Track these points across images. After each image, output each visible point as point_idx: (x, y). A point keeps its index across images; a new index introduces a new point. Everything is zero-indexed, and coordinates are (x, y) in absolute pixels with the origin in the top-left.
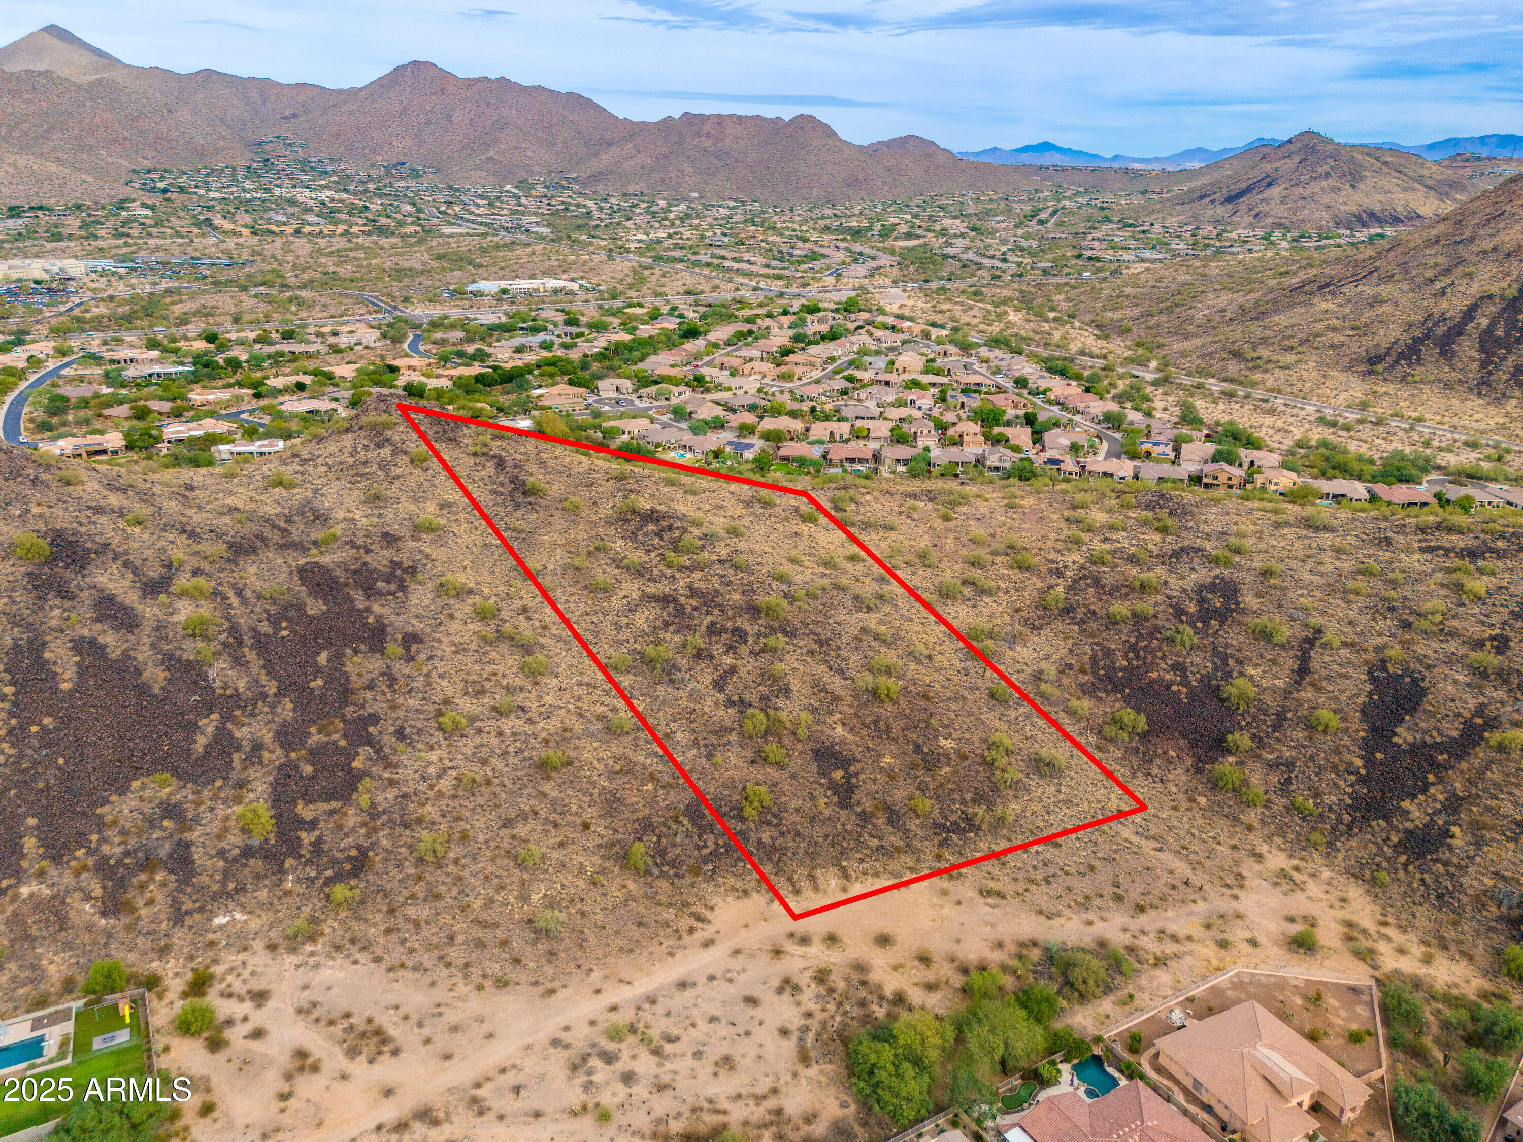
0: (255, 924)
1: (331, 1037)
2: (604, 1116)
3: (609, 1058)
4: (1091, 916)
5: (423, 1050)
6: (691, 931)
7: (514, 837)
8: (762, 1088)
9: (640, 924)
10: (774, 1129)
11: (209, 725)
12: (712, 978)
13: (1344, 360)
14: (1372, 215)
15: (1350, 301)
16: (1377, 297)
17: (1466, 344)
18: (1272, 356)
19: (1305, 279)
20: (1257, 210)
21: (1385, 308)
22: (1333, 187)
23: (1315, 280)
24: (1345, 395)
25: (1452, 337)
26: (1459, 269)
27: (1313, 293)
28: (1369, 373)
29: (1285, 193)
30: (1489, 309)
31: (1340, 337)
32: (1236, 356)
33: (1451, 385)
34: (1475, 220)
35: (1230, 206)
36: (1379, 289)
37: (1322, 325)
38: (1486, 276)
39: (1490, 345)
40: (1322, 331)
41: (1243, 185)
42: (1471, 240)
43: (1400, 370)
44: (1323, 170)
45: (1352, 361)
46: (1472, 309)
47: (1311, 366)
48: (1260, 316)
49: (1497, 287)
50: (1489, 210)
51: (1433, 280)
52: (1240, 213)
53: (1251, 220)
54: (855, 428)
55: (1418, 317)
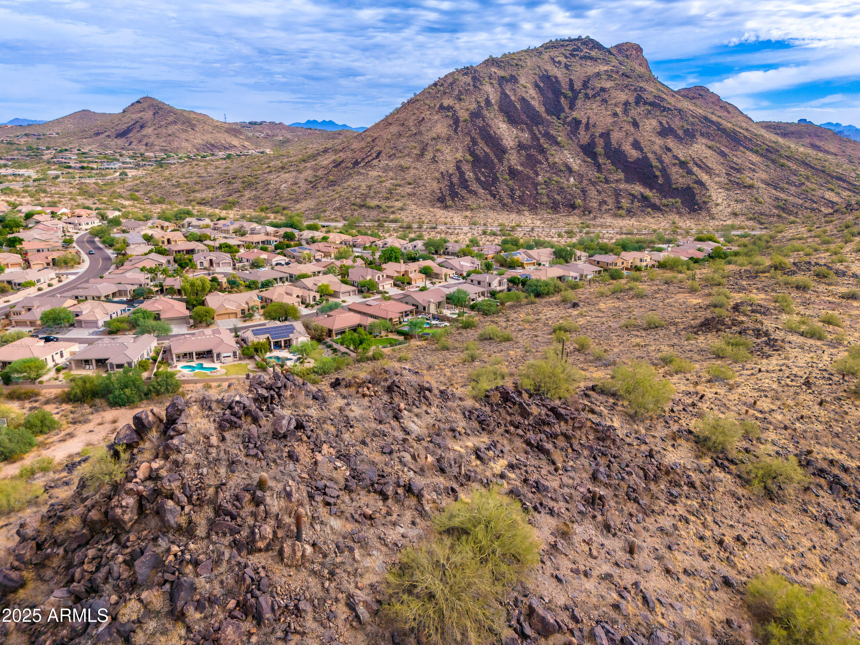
13: (426, 201)
14: (213, 145)
15: (386, 169)
16: (401, 166)
17: (475, 186)
18: (384, 204)
19: (334, 161)
20: (144, 142)
21: (412, 171)
22: (182, 129)
23: (343, 161)
24: (456, 220)
25: (464, 183)
26: (430, 148)
27: (354, 167)
28: (446, 207)
29: (156, 132)
30: (466, 168)
31: (408, 189)
32: (361, 206)
33: (492, 208)
34: (411, 123)
35: (124, 139)
36: (395, 162)
37: (388, 184)
38: (447, 151)
39: (485, 186)
40: (392, 187)
41: (123, 127)
42: (420, 133)
43: (460, 203)
44: (171, 119)
45: (430, 201)
46: (458, 168)
47: (414, 207)
48: (333, 183)
49: (459, 156)
50: (414, 117)
51: (422, 155)
52: (134, 143)
53: (144, 147)
54: (315, 288)
55: (437, 175)
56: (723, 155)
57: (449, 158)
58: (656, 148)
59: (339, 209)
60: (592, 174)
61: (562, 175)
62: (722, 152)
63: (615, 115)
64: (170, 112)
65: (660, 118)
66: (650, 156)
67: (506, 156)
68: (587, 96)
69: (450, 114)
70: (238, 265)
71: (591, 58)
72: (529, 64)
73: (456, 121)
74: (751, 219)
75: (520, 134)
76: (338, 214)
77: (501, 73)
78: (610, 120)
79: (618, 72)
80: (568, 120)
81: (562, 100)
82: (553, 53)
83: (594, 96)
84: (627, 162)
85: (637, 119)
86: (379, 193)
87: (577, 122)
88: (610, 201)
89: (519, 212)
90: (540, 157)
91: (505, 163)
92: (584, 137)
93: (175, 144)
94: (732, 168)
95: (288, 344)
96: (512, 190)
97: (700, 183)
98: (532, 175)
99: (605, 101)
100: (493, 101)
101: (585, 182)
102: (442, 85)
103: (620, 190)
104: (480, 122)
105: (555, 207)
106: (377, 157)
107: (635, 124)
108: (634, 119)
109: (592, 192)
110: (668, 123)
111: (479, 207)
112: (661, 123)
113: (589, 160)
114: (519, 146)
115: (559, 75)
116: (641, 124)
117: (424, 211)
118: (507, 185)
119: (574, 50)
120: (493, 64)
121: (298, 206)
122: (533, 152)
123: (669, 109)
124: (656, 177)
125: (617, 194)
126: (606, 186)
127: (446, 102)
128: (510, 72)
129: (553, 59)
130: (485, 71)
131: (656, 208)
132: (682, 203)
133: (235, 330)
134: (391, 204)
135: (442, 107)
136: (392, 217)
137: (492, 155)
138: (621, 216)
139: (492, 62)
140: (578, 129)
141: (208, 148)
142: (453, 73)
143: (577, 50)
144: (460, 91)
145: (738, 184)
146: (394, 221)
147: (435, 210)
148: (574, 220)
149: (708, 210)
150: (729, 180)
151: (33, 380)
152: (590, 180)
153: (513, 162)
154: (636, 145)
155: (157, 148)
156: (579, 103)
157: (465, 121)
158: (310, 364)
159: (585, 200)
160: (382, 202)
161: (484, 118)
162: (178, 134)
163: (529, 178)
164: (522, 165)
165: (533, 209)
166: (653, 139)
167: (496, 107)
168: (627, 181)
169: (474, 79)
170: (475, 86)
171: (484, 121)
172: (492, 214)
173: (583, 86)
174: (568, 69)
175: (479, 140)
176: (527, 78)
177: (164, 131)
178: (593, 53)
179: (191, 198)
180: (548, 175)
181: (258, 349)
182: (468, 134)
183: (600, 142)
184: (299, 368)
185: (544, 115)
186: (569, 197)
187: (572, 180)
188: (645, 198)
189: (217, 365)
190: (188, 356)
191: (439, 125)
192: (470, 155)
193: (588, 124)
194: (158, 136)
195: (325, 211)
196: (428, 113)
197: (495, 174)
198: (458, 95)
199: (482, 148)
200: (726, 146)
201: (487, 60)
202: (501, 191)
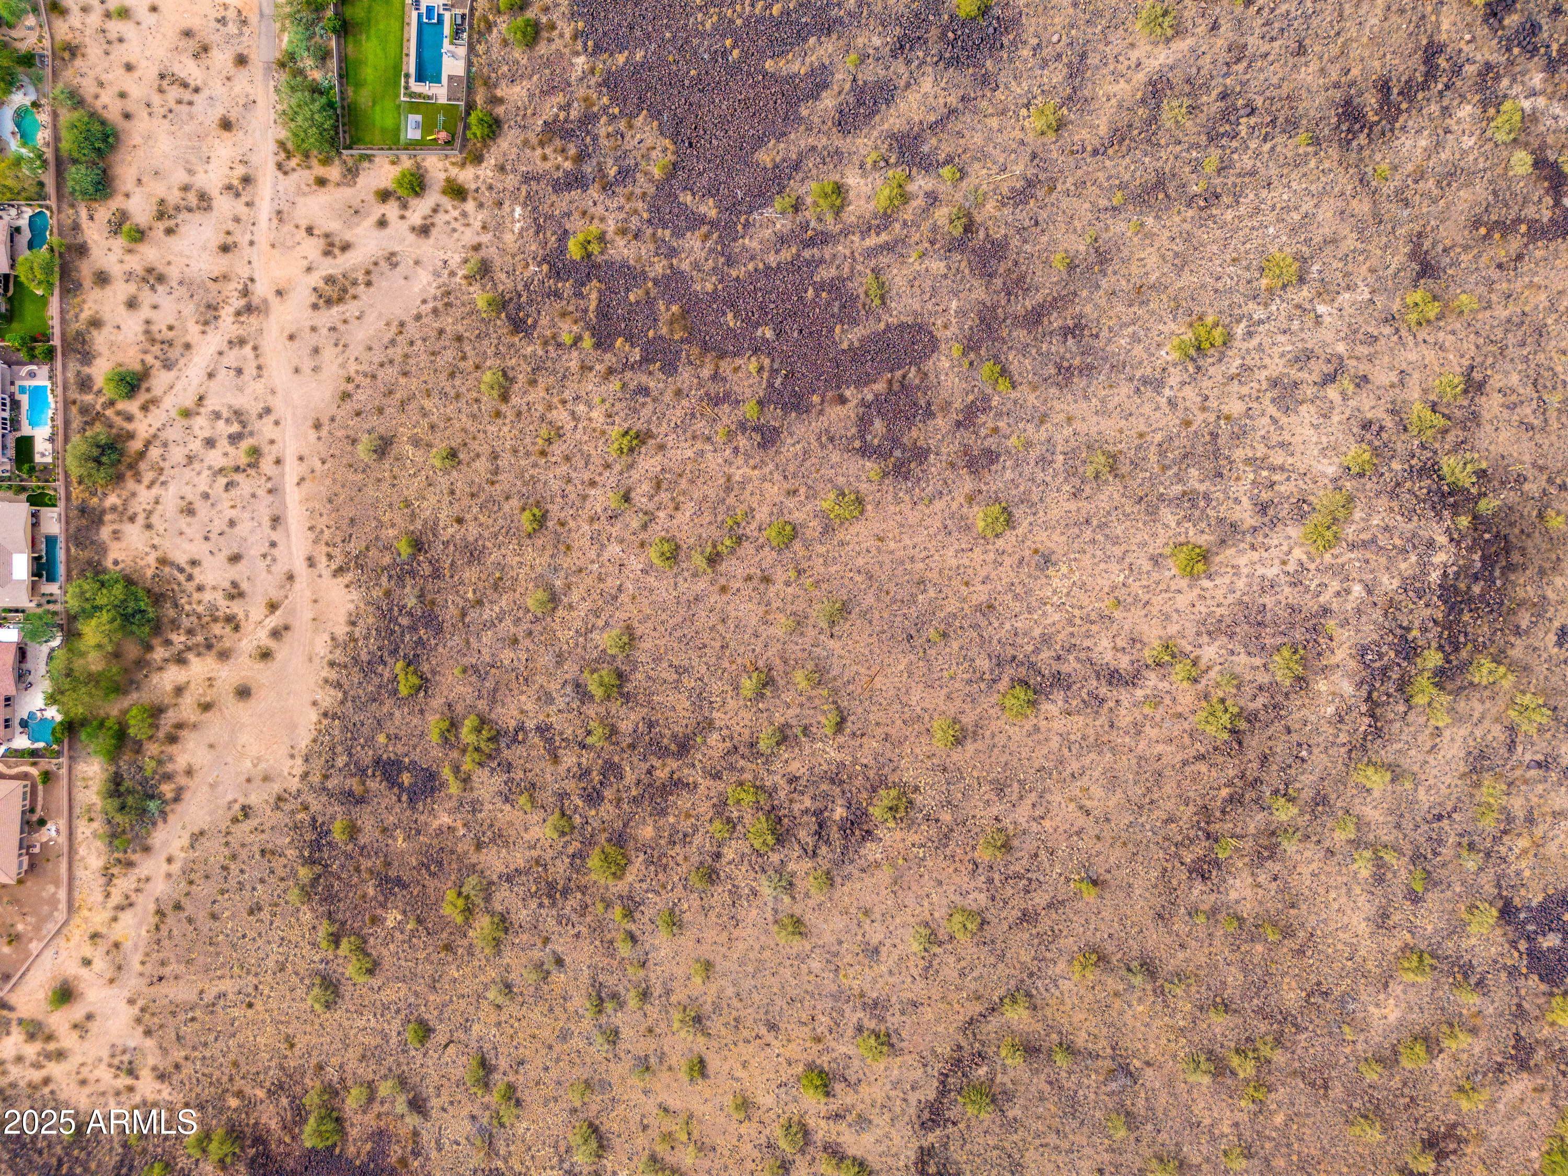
0: (509, 238)
1: (354, 270)
2: (187, 414)
3: (234, 439)
4: (176, 868)
5: (308, 324)
6: (330, 557)
7: (478, 456)
8: (154, 519)
9: (352, 521)
10: (120, 509)
11: (708, 209)
12: (273, 544)
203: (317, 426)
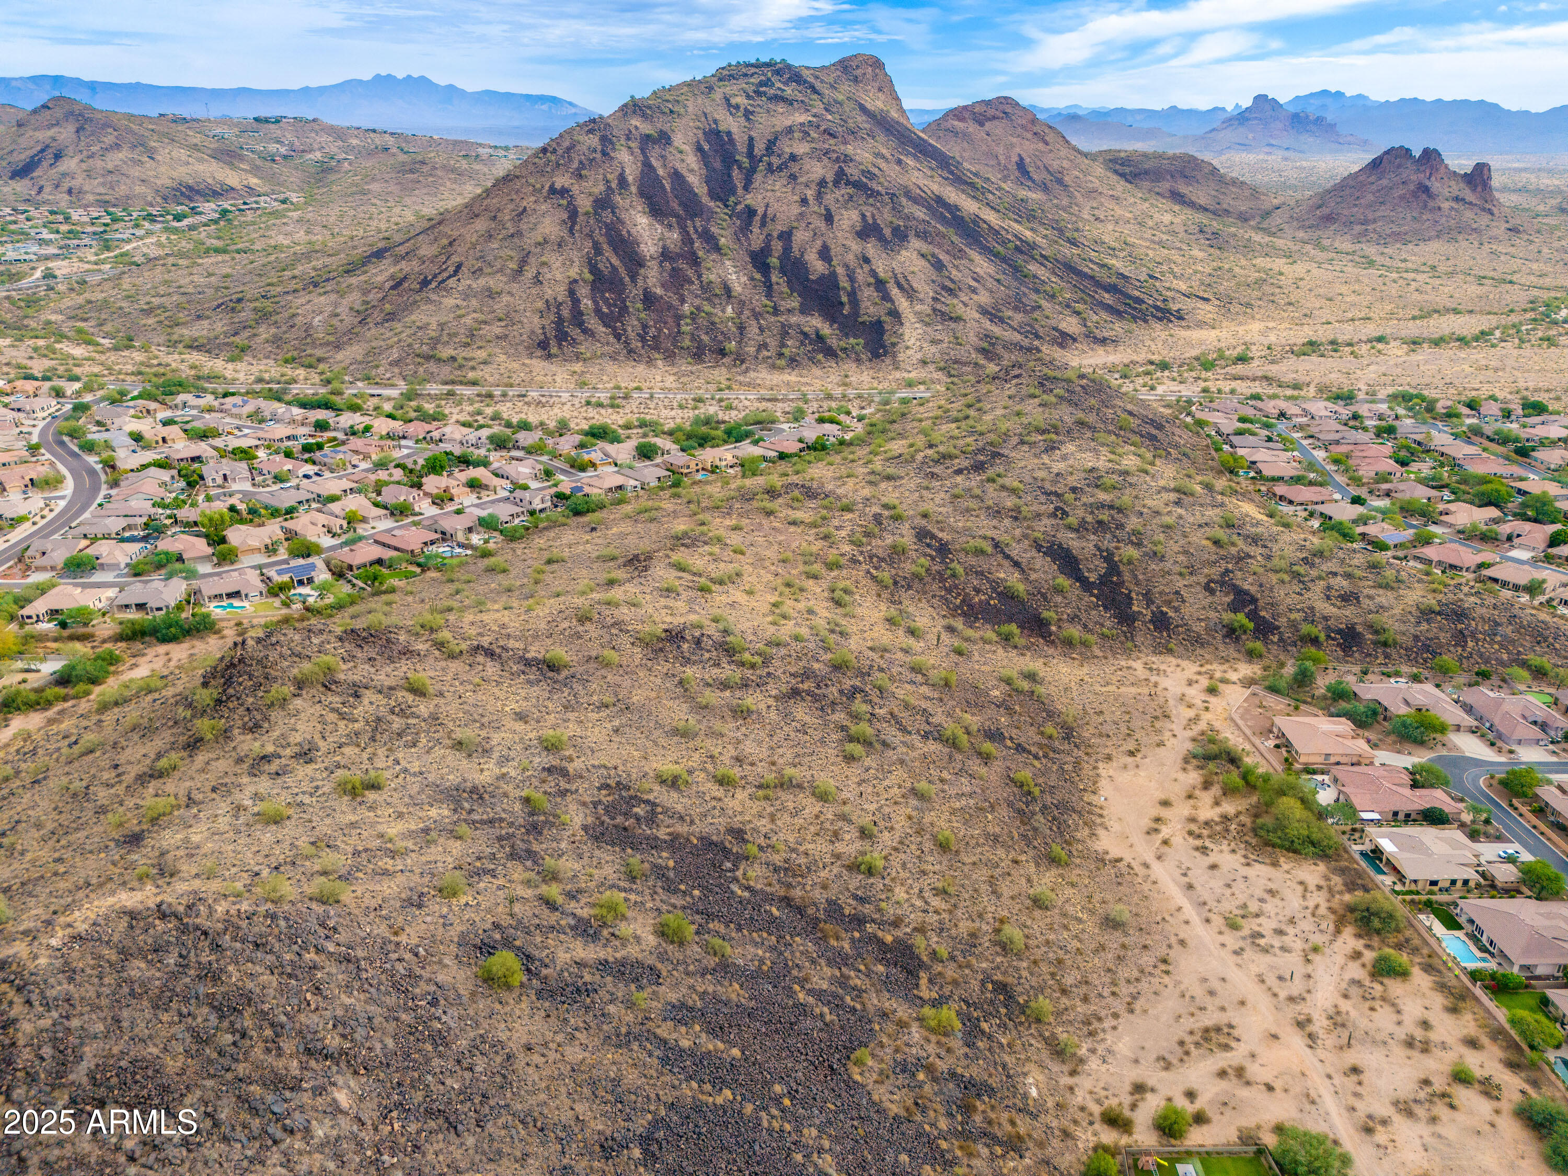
0: (1039, 1075)
2: (1315, 951)
3: (1258, 935)
4: (1168, 732)
5: (1230, 1013)
6: (1131, 868)
7: (1012, 898)
8: (1299, 887)
9: (1120, 884)
10: (1334, 893)
12: (1184, 875)
13: (521, 348)
14: (190, 188)
15: (466, 297)
16: (489, 289)
17: (593, 322)
18: (462, 353)
19: (392, 277)
20: (66, 186)
21: (506, 298)
22: (133, 159)
23: (405, 278)
24: (558, 379)
25: (578, 317)
26: (532, 260)
27: (421, 290)
28: (549, 356)
29: (84, 166)
30: (583, 291)
31: (497, 329)
32: (428, 358)
33: (613, 358)
34: (506, 216)
35: (26, 182)
36: (482, 282)
37: (468, 320)
38: (558, 264)
39: (605, 320)
40: (476, 325)
41: (23, 157)
42: (519, 234)
43: (568, 350)
44: (109, 139)
45: (527, 348)
46: (572, 293)
47: (503, 358)
48: (391, 317)
49: (573, 273)
50: (511, 206)
51: (520, 271)
52: (47, 190)
53: (67, 197)
54: (342, 514)
55: (540, 304)
56: (939, 266)
57: (559, 277)
58: (850, 258)
59: (396, 363)
60: (760, 300)
61: (717, 301)
62: (939, 261)
63: (804, 201)
64: (106, 125)
65: (864, 208)
66: (840, 271)
67: (642, 271)
68: (770, 169)
69: (564, 202)
70: (259, 479)
71: (783, 99)
72: (690, 109)
73: (573, 214)
74: (941, 369)
75: (667, 234)
76: (396, 370)
77: (646, 128)
78: (796, 210)
79: (818, 127)
80: (739, 207)
81: (735, 173)
82: (730, 88)
83: (780, 169)
84: (808, 280)
85: (833, 209)
86: (456, 335)
87: (750, 212)
88: (773, 343)
89: (650, 362)
90: (690, 273)
91: (640, 283)
92: (757, 238)
93: (122, 190)
94: (944, 288)
95: (310, 581)
96: (645, 327)
97: (895, 314)
98: (676, 303)
99: (793, 177)
100: (630, 179)
101: (747, 313)
102: (554, 151)
103: (790, 326)
104: (607, 216)
105: (698, 355)
106: (456, 272)
107: (829, 218)
108: (828, 210)
109: (753, 330)
110: (873, 216)
111: (595, 356)
112: (863, 216)
113: (758, 276)
114: (662, 254)
115: (734, 130)
116: (836, 218)
117: (515, 365)
118: (639, 319)
119: (761, 84)
120: (634, 112)
121: (340, 356)
122: (682, 265)
123: (879, 193)
124: (842, 304)
125: (784, 332)
126: (773, 319)
127: (562, 180)
128: (659, 126)
129: (727, 100)
130: (622, 126)
131: (830, 353)
132: (866, 346)
133: (260, 567)
134: (470, 355)
135: (553, 190)
136: (471, 375)
137: (623, 272)
138: (781, 368)
139: (634, 108)
140: (750, 223)
141: (182, 194)
142: (572, 129)
143: (766, 85)
144: (581, 162)
145: (943, 314)
146: (474, 383)
147: (534, 362)
148: (720, 374)
149: (894, 356)
150: (934, 310)
151: (86, 625)
152: (753, 310)
153: (651, 282)
154: (825, 254)
155: (91, 198)
156: (758, 177)
157: (587, 213)
158: (330, 600)
159: (740, 343)
160: (460, 350)
161: (614, 209)
162: (125, 169)
163: (670, 307)
164: (663, 286)
165: (670, 357)
166: (848, 243)
167: (634, 189)
168: (804, 310)
169: (604, 139)
170: (604, 154)
171: (613, 212)
172: (611, 367)
173: (767, 149)
174: (748, 119)
175: (605, 246)
176: (686, 135)
177: (99, 164)
178: (789, 91)
179: (175, 337)
180: (697, 302)
181: (283, 588)
182: (590, 236)
183: (777, 247)
184: (320, 604)
185: (705, 200)
186: (720, 338)
187: (729, 309)
188: (820, 338)
189: (246, 604)
190: (218, 597)
191: (547, 220)
192: (591, 272)
193: (765, 215)
194: (89, 174)
195: (377, 367)
196: (533, 199)
197: (624, 301)
198: (578, 169)
199: (610, 258)
200: (948, 252)
201: (625, 105)
202: (629, 329)
203: (1182, 943)
